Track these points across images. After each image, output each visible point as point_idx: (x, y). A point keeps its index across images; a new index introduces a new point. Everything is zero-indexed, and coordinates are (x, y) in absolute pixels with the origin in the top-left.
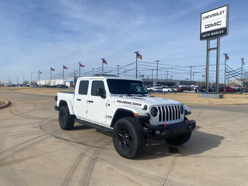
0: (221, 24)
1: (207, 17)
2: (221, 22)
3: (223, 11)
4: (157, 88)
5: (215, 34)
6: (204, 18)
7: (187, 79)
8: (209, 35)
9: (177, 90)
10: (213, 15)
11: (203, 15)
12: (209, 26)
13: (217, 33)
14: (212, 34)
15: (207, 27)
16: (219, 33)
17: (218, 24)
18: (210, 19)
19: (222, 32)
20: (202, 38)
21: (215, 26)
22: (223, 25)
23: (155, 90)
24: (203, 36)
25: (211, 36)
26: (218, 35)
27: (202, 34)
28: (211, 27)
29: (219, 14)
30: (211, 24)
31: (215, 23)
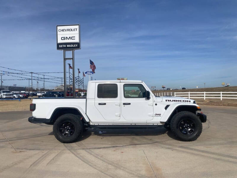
0: (75, 39)
1: (63, 30)
2: (75, 37)
3: (76, 29)
4: (6, 95)
5: (70, 46)
6: (60, 30)
7: (14, 85)
8: (65, 46)
9: (23, 96)
10: (68, 30)
11: (59, 28)
12: (65, 39)
13: (72, 46)
14: (68, 46)
15: (63, 39)
16: (74, 46)
17: (72, 38)
18: (65, 32)
19: (76, 46)
20: (58, 48)
21: (70, 39)
22: (77, 40)
23: (5, 97)
24: (60, 46)
25: (67, 47)
26: (72, 47)
27: (58, 45)
28: (66, 39)
29: (73, 30)
30: (67, 37)
31: (70, 37)
